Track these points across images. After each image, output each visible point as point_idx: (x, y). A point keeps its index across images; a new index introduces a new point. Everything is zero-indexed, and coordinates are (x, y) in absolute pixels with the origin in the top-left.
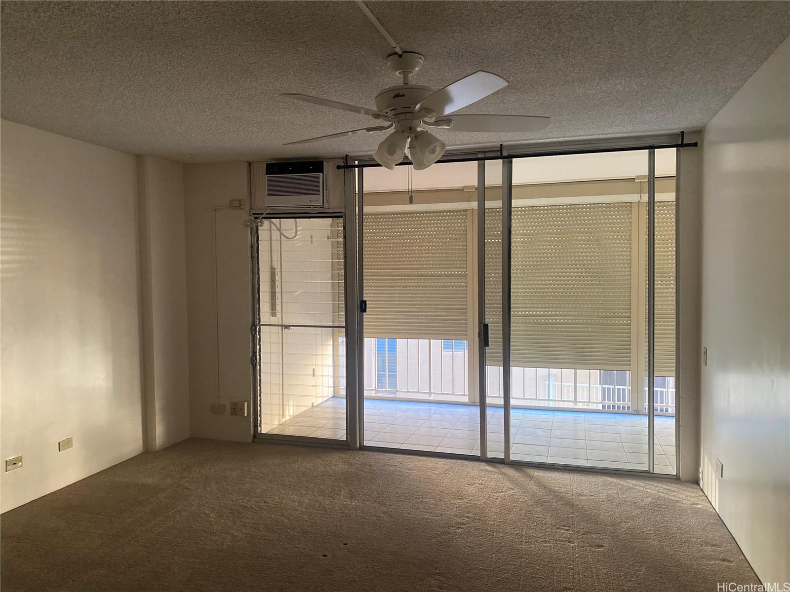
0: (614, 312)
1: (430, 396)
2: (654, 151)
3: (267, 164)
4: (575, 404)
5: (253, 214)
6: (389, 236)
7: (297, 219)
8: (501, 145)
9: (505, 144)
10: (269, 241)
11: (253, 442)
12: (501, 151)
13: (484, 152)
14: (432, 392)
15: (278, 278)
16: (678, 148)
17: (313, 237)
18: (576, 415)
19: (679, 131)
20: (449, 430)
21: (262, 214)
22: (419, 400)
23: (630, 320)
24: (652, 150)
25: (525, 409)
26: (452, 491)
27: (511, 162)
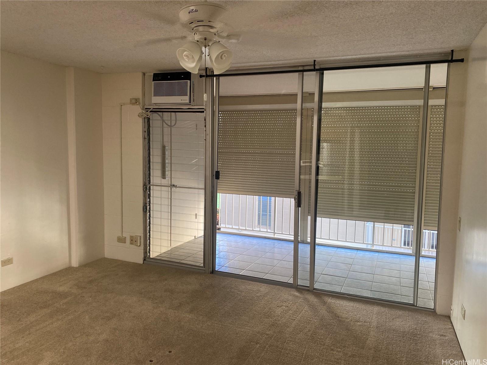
0: (404, 184)
1: (274, 235)
2: (430, 66)
3: (154, 74)
4: (373, 246)
5: (146, 109)
6: (253, 126)
7: (176, 113)
8: (315, 61)
9: (316, 60)
10: (161, 128)
11: (143, 263)
12: (314, 65)
13: (303, 66)
14: (276, 232)
15: (167, 153)
16: (449, 63)
17: (197, 126)
18: (372, 254)
19: (449, 50)
20: (280, 261)
21: (150, 109)
22: (267, 237)
23: (415, 190)
24: (428, 65)
25: (338, 247)
26: (264, 312)
27: (323, 74)
